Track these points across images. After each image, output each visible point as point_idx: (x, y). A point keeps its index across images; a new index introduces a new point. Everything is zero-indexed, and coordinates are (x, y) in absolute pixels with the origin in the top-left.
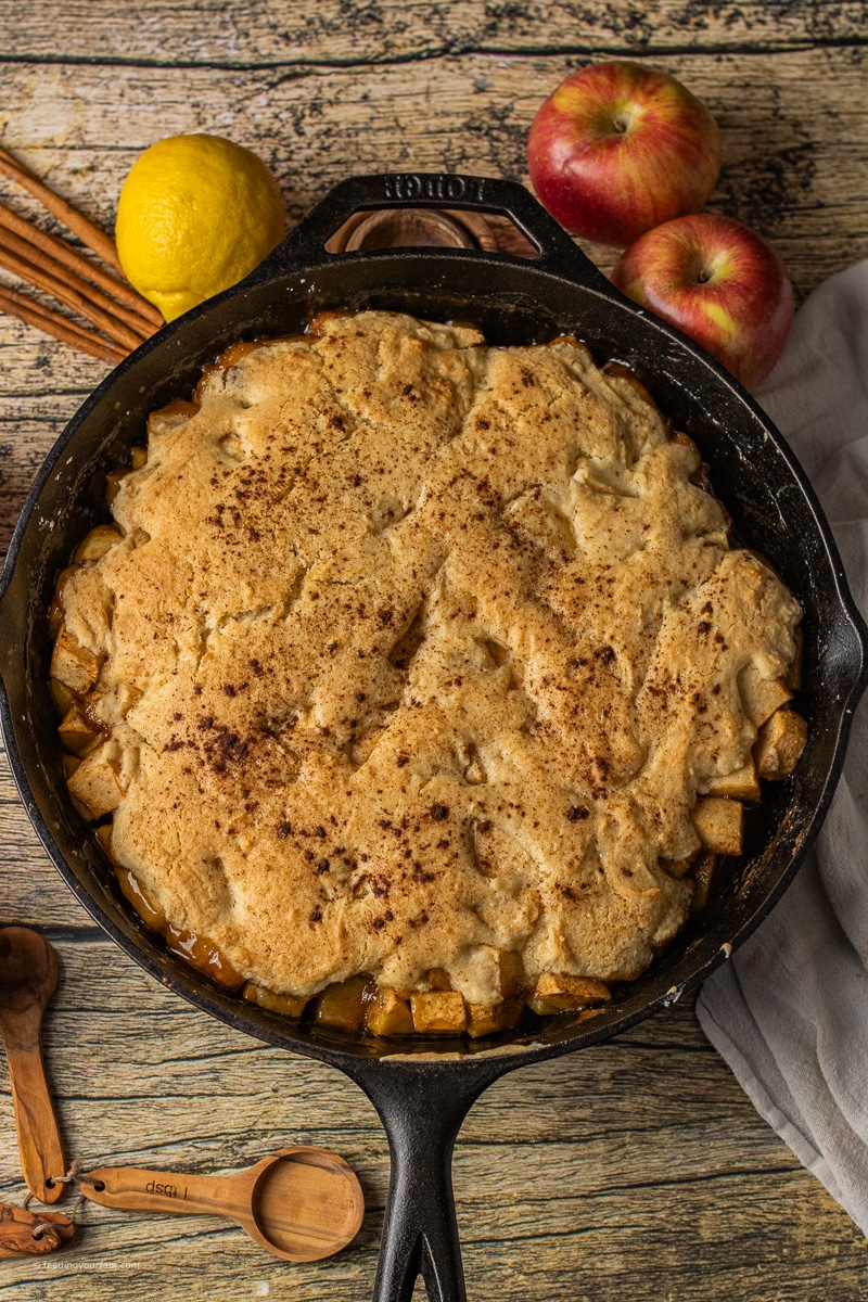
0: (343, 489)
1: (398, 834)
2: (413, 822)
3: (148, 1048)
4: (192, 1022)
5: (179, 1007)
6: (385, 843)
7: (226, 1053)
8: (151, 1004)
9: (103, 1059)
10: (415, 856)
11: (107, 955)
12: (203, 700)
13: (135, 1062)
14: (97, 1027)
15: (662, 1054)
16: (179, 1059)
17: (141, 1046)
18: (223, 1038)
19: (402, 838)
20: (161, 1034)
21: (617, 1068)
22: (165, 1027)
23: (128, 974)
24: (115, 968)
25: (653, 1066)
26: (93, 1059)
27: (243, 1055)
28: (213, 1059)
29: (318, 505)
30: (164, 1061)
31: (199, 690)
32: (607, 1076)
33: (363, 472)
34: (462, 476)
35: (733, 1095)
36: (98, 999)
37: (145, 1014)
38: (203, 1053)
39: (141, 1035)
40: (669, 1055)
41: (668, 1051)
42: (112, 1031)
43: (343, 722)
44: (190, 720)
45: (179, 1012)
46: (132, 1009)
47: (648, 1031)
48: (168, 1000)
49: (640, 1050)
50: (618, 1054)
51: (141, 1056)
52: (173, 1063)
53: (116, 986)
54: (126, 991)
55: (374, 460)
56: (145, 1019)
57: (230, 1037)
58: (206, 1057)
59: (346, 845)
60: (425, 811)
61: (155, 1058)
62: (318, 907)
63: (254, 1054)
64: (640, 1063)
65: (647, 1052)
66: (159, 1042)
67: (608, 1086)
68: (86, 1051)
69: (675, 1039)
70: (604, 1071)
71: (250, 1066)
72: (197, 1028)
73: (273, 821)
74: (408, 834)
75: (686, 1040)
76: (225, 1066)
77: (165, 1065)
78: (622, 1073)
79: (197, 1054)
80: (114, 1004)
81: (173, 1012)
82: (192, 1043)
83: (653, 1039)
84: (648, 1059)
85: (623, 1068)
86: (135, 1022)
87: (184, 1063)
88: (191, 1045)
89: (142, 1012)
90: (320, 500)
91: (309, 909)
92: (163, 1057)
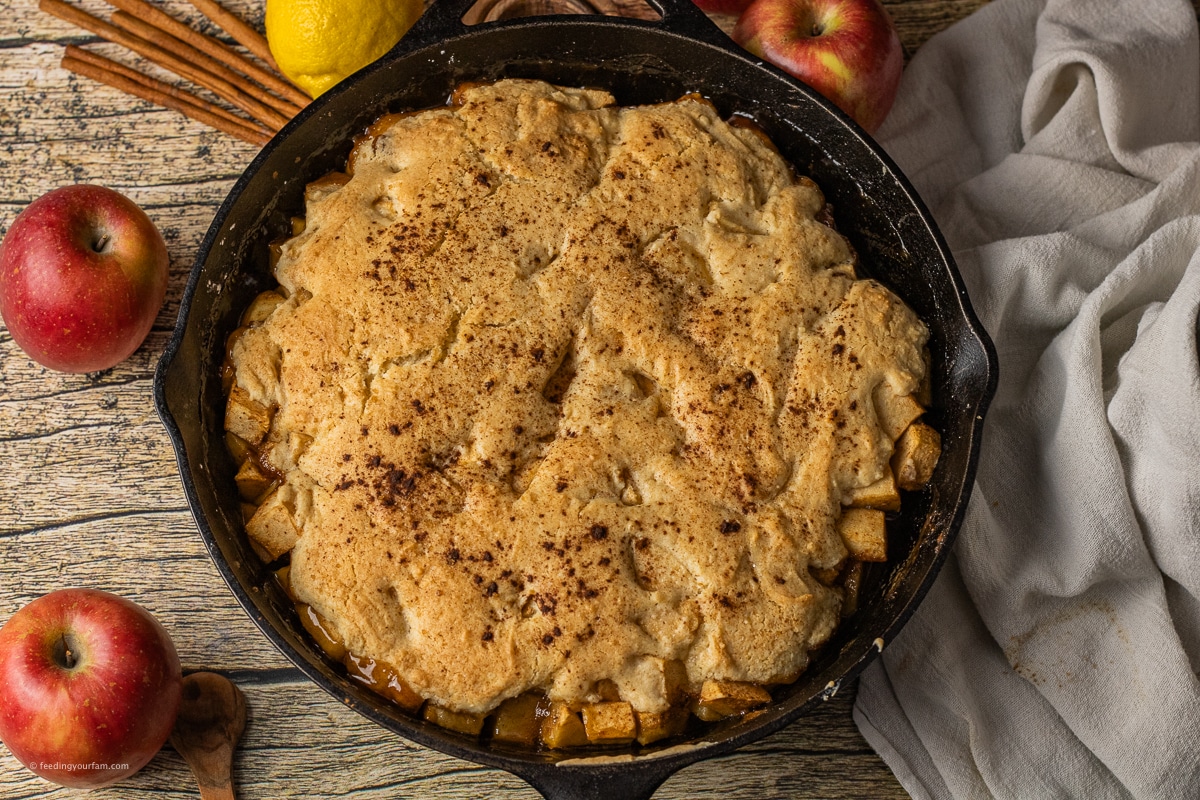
0: (491, 239)
1: (561, 554)
2: (575, 542)
3: (335, 779)
4: (376, 753)
5: (363, 740)
6: (550, 563)
7: (409, 781)
8: (336, 738)
9: (293, 792)
10: (578, 574)
11: (291, 694)
12: (369, 440)
13: (323, 793)
14: (285, 762)
15: (823, 760)
16: (361, 789)
17: (328, 778)
18: (405, 766)
19: (566, 558)
20: (347, 765)
21: (782, 774)
22: (350, 759)
23: (312, 711)
24: (300, 707)
25: (816, 771)
26: (283, 793)
27: (426, 781)
28: (397, 787)
29: (468, 255)
30: (351, 791)
31: (365, 432)
32: (773, 782)
33: (509, 223)
34: (602, 222)
35: (894, 794)
36: (285, 736)
37: (330, 748)
38: (387, 781)
39: (327, 767)
40: (830, 760)
41: (829, 756)
42: (300, 766)
43: (503, 454)
44: (359, 460)
45: (363, 744)
46: (317, 744)
47: (809, 738)
48: (351, 733)
49: (802, 757)
50: (782, 762)
51: (329, 787)
52: (360, 793)
53: (301, 723)
54: (312, 727)
55: (519, 211)
56: (330, 753)
57: (412, 765)
58: (390, 785)
59: (513, 569)
60: (585, 532)
61: (342, 788)
62: (489, 627)
63: (436, 779)
64: (803, 769)
65: (809, 758)
66: (345, 773)
67: (775, 792)
68: (276, 785)
69: (834, 744)
70: (770, 778)
71: (433, 792)
72: (381, 758)
73: (442, 549)
74: (571, 554)
75: (846, 745)
76: (408, 793)
77: (352, 794)
78: (787, 778)
79: (382, 782)
80: (300, 740)
81: (357, 745)
82: (376, 773)
83: (814, 746)
84: (810, 764)
85: (787, 774)
86: (321, 756)
87: (370, 791)
88: (376, 774)
89: (328, 746)
90: (470, 250)
91: (480, 629)
92: (350, 787)
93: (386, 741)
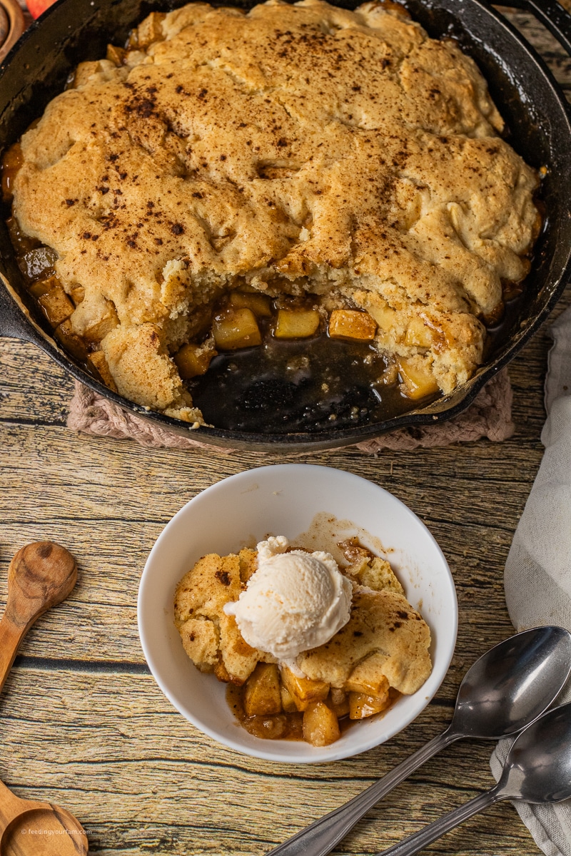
3: (58, 751)
4: (95, 734)
5: (86, 723)
7: (119, 761)
8: (65, 718)
9: (22, 756)
11: (35, 678)
13: (47, 760)
14: (21, 731)
15: (464, 794)
16: (81, 762)
17: (53, 749)
18: (118, 749)
20: (70, 741)
21: (427, 802)
22: (73, 737)
23: (49, 694)
24: (40, 689)
25: (455, 803)
26: (14, 755)
27: (132, 763)
28: (108, 764)
30: (70, 762)
32: (418, 807)
35: (518, 831)
36: (24, 710)
37: (59, 725)
38: (101, 759)
39: (53, 740)
40: (469, 796)
41: (468, 792)
42: (32, 735)
45: (86, 726)
46: (49, 720)
47: (454, 776)
48: (78, 716)
49: (446, 790)
50: (429, 791)
51: (52, 756)
52: (77, 764)
53: (39, 702)
54: (47, 706)
56: (59, 729)
57: (123, 749)
58: (103, 762)
61: (63, 759)
63: (141, 763)
64: (445, 799)
65: (452, 792)
66: (68, 747)
67: (419, 814)
68: (9, 748)
69: (474, 784)
70: (417, 803)
71: (136, 772)
72: (99, 740)
75: (483, 786)
76: (117, 770)
77: (70, 765)
78: (431, 805)
79: (96, 759)
80: (36, 715)
81: (80, 726)
82: (93, 751)
83: (457, 782)
84: (452, 797)
85: (431, 802)
86: (50, 730)
87: (86, 765)
88: (92, 752)
89: (57, 723)
92: (69, 759)
93: (105, 726)
